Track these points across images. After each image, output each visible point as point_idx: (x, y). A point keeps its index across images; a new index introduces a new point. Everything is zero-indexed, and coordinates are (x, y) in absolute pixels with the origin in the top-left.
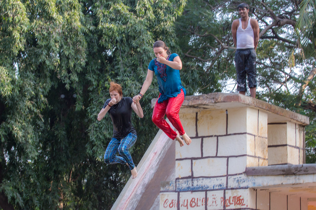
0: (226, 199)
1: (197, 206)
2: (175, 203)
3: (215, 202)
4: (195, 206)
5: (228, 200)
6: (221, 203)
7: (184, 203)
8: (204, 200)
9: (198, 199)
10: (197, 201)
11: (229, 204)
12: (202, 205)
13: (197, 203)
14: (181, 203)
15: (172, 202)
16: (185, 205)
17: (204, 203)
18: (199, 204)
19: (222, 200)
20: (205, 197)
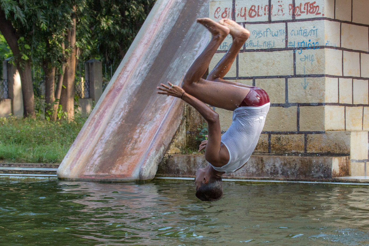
0: (296, 6)
1: (258, 15)
2: (229, 12)
3: (282, 11)
4: (255, 15)
5: (298, 7)
6: (289, 12)
7: (241, 12)
8: (267, 8)
9: (259, 6)
10: (258, 9)
11: (299, 13)
12: (265, 14)
13: (258, 12)
14: (237, 12)
15: (226, 11)
16: (243, 14)
17: (267, 12)
18: (260, 14)
19: (291, 7)
20: (268, 4)
